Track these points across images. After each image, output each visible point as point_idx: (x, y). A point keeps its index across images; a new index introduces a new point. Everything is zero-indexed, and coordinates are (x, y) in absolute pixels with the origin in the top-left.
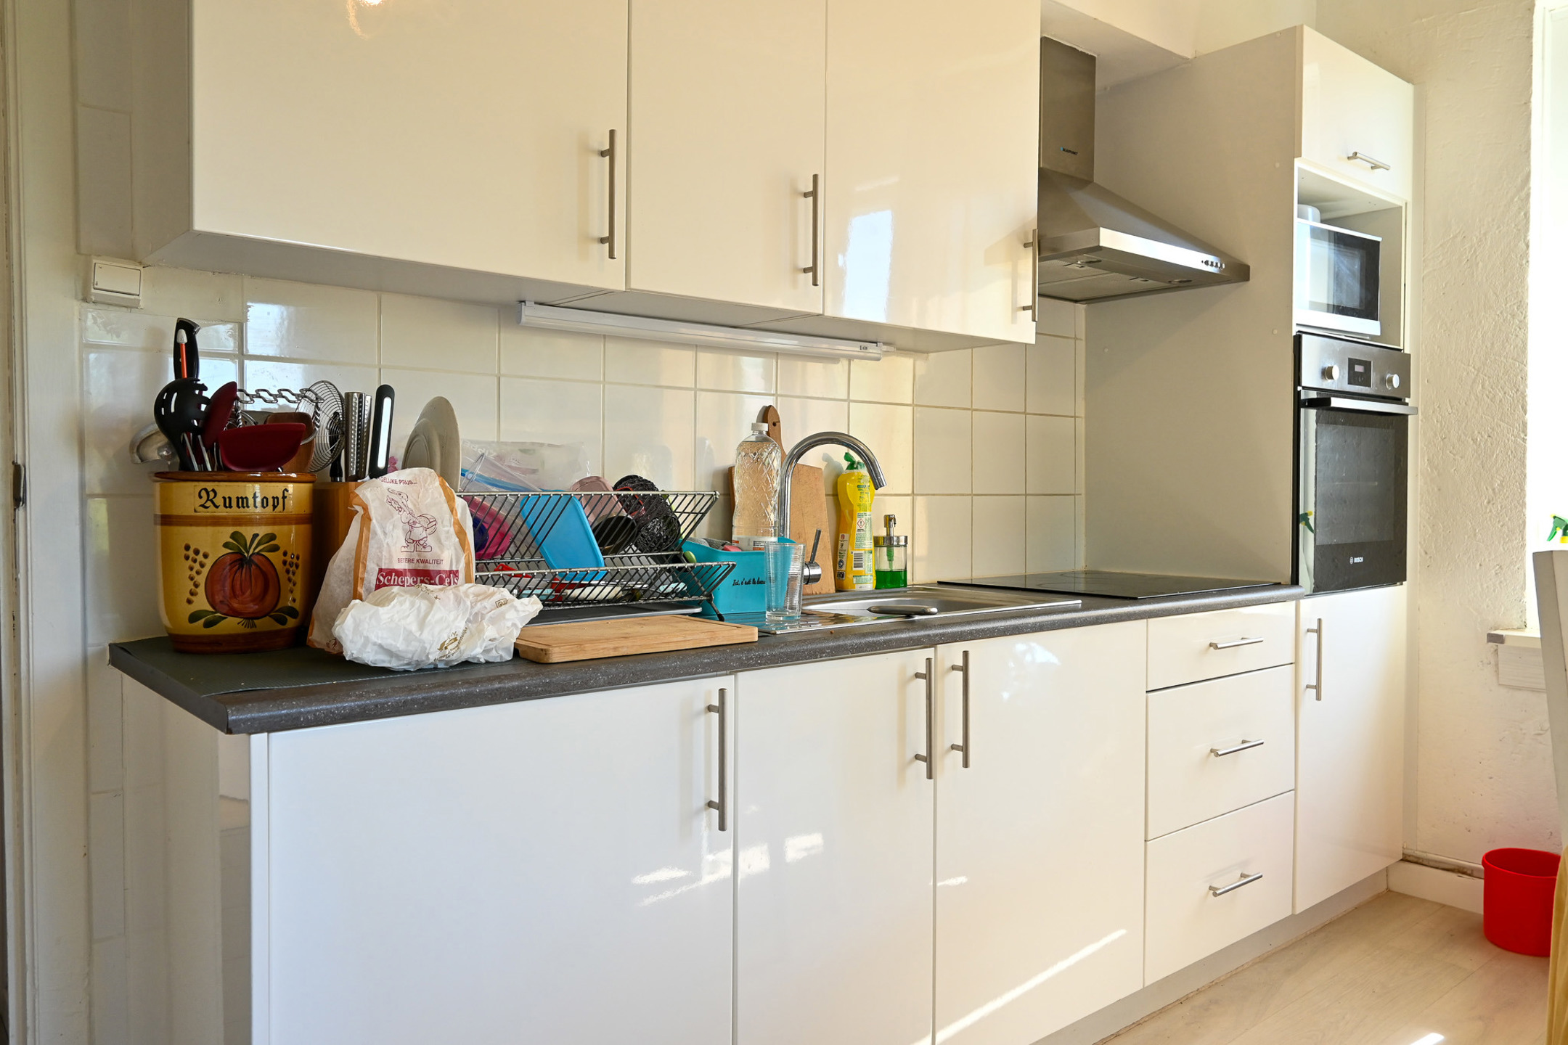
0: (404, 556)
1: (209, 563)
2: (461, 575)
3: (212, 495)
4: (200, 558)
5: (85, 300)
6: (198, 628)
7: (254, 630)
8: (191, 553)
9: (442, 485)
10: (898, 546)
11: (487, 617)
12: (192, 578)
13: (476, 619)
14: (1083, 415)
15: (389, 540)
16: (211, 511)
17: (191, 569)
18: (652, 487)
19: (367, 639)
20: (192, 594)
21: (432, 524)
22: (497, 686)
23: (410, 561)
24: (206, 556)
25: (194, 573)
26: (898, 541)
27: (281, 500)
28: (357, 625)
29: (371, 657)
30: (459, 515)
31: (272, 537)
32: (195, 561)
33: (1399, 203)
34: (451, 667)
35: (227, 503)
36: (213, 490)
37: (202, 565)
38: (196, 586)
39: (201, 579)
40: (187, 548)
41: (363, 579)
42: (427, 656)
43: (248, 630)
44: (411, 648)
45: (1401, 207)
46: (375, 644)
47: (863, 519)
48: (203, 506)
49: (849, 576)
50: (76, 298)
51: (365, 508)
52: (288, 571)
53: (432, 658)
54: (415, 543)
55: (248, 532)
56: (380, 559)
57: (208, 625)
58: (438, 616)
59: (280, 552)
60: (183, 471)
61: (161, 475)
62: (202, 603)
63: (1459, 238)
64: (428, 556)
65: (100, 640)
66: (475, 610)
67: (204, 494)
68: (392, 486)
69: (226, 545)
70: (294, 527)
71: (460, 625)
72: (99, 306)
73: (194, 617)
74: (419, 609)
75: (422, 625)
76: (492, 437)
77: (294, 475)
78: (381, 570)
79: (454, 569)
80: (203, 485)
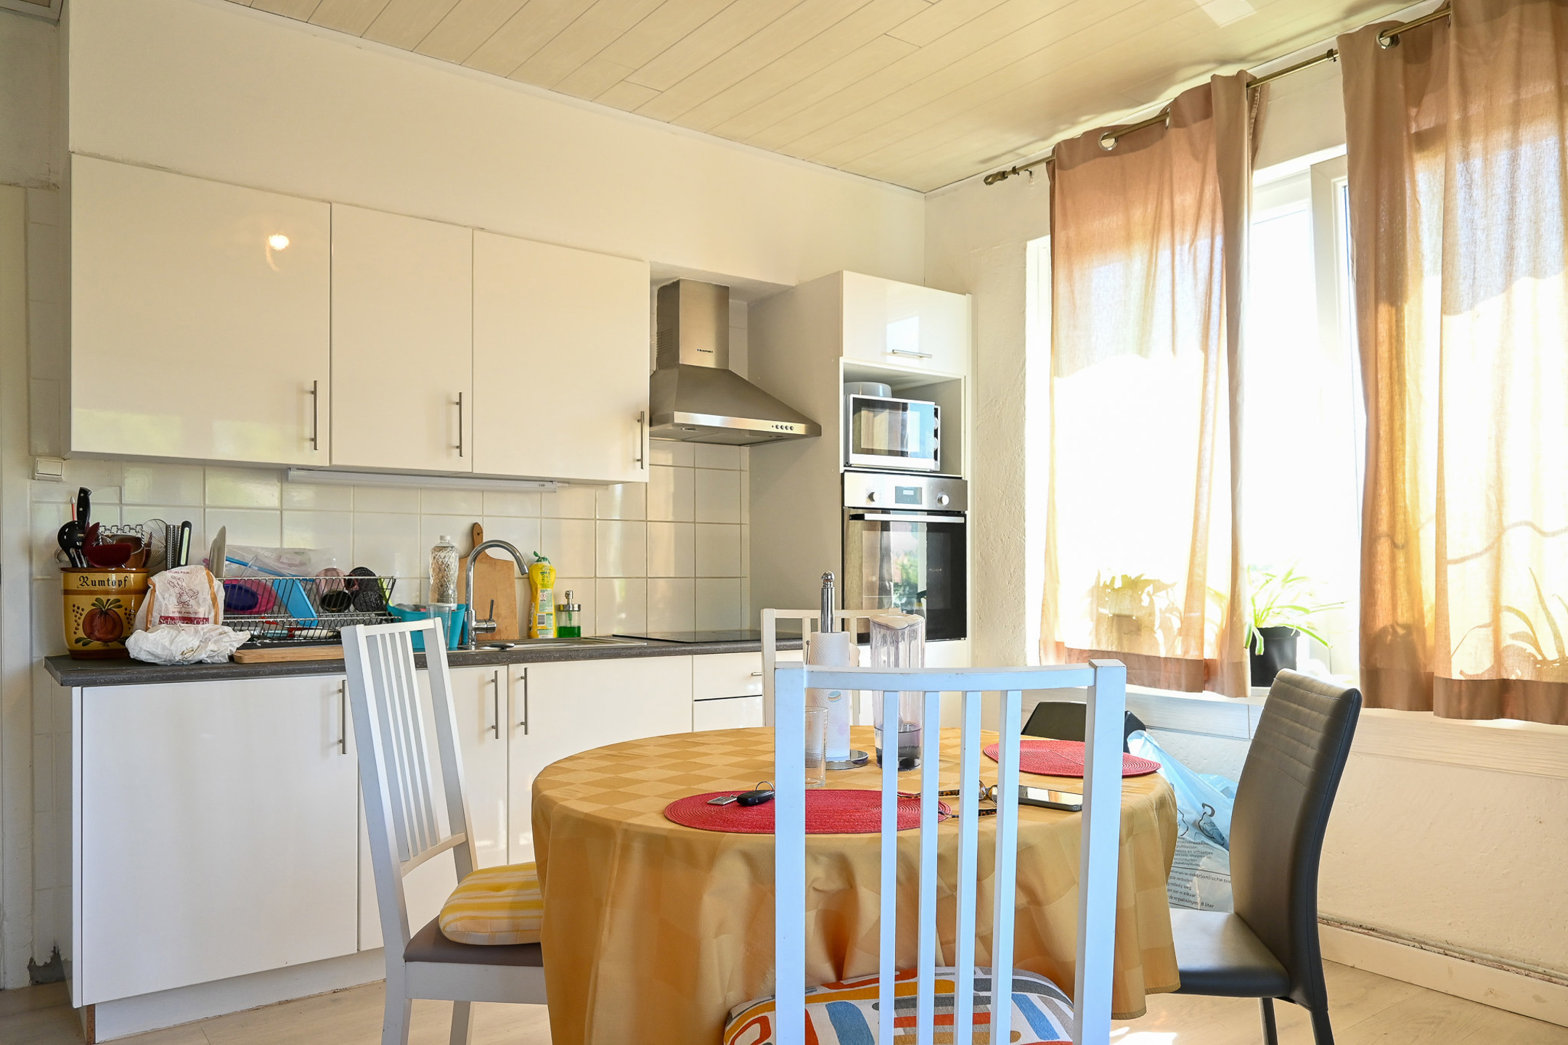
0: (176, 610)
1: (85, 613)
2: (211, 620)
3: (86, 579)
4: (80, 611)
5: (33, 479)
6: (79, 646)
7: (108, 648)
8: (76, 608)
9: (208, 574)
10: (573, 611)
11: (213, 640)
12: (76, 621)
13: (205, 641)
14: (748, 523)
15: (166, 602)
16: (86, 588)
17: (76, 616)
18: (372, 574)
19: (141, 648)
20: (77, 629)
21: (195, 594)
22: (204, 671)
23: (180, 612)
24: (83, 610)
25: (77, 618)
26: (573, 607)
27: (123, 582)
28: (136, 641)
29: (143, 657)
30: (215, 590)
31: (118, 601)
32: (77, 612)
33: (959, 377)
34: (191, 664)
35: (94, 583)
36: (87, 577)
37: (81, 615)
38: (78, 625)
39: (81, 622)
40: (74, 606)
41: (151, 621)
42: (174, 657)
43: (105, 648)
44: (164, 653)
45: (960, 379)
46: (145, 651)
47: (545, 593)
48: (81, 585)
49: (534, 630)
50: (28, 478)
51: (154, 587)
52: (128, 618)
53: (177, 659)
54: (183, 603)
55: (104, 598)
56: (161, 611)
57: (84, 645)
58: (181, 639)
59: (123, 609)
60: (74, 568)
61: (63, 569)
62: (81, 634)
63: (994, 401)
64: (191, 610)
65: (39, 655)
66: (207, 636)
67: (82, 579)
68: (174, 574)
69: (93, 605)
70: (133, 596)
71: (197, 643)
72: (41, 482)
73: (77, 641)
74: (172, 635)
75: (172, 642)
76: (278, 546)
77: (134, 569)
78: (161, 617)
79: (206, 617)
80: (82, 574)
